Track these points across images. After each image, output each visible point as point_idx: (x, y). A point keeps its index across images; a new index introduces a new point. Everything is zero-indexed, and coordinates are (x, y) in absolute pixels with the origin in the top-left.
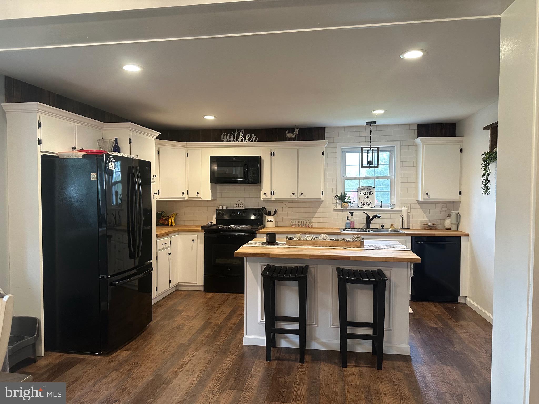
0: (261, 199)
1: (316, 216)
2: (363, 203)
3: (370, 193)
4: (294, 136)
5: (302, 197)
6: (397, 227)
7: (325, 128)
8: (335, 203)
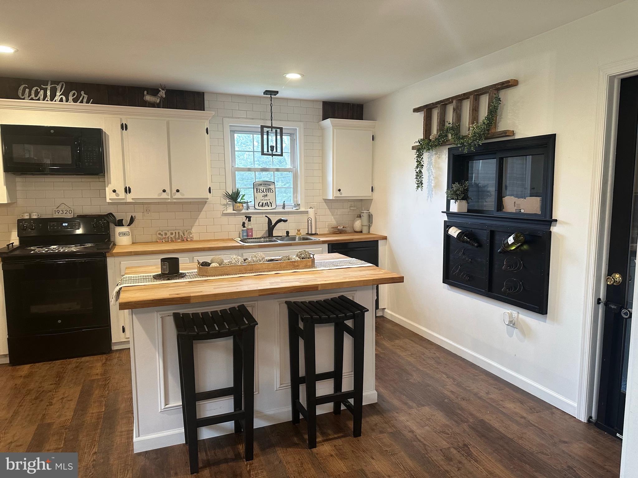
0: (108, 200)
1: (197, 224)
2: (261, 204)
3: (269, 190)
4: (158, 101)
5: (178, 195)
6: (304, 232)
7: (203, 93)
8: (224, 205)
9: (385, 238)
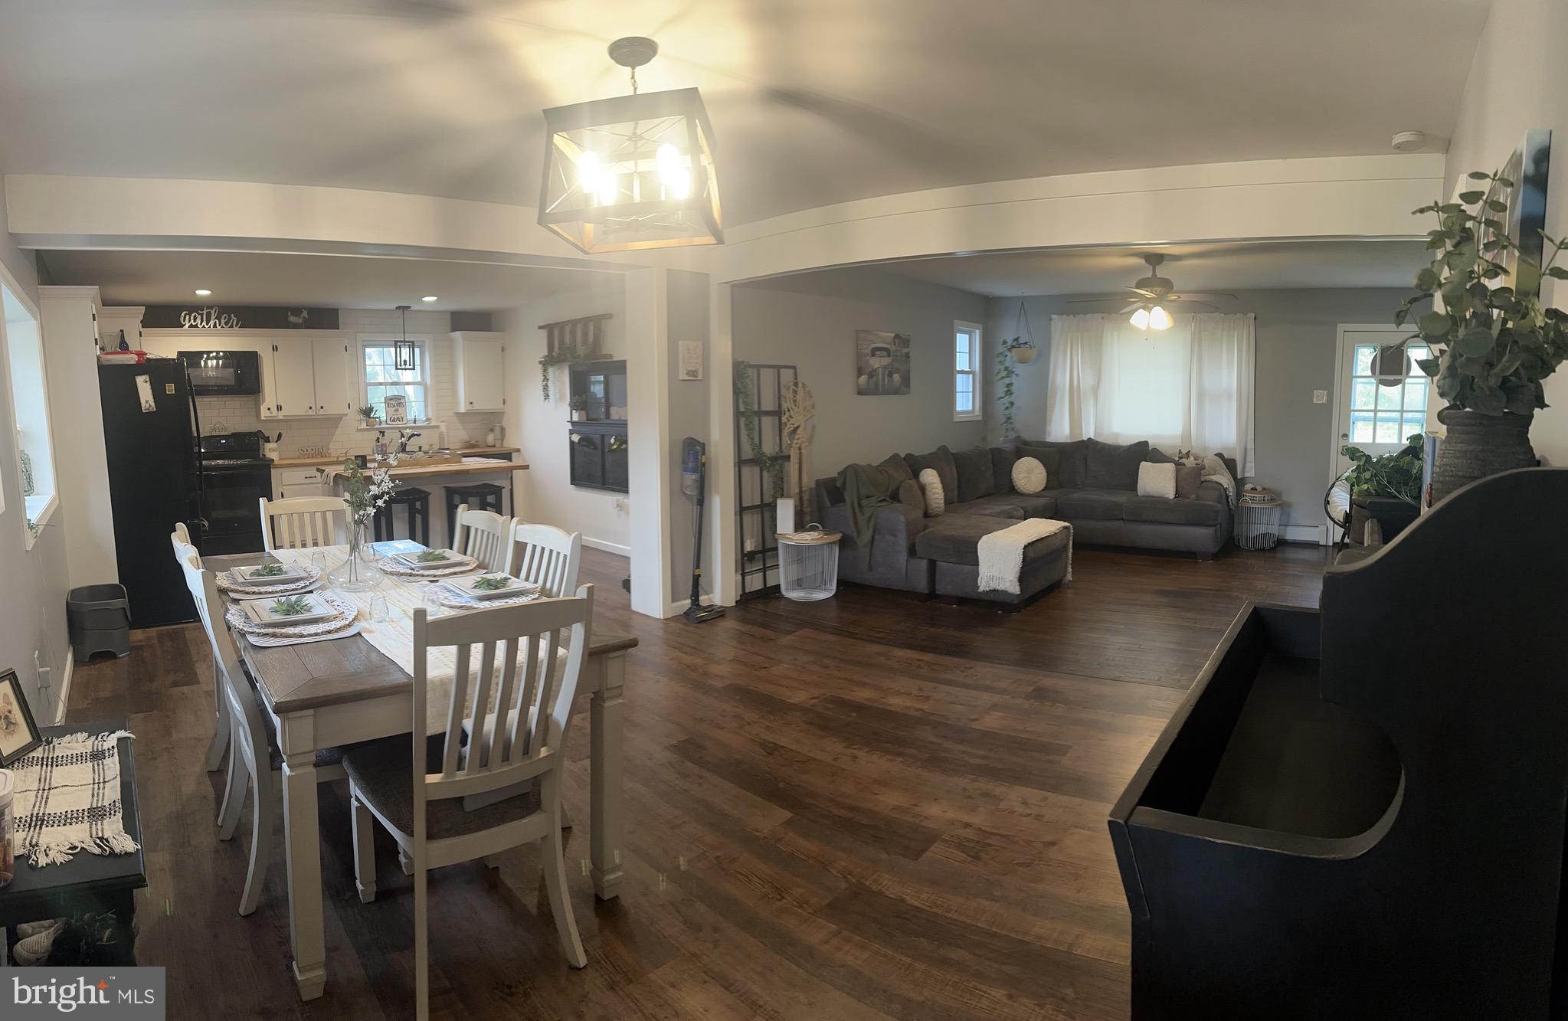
0: (262, 418)
1: (334, 439)
2: (393, 419)
3: (400, 404)
5: (321, 412)
6: (436, 447)
7: (338, 310)
8: (358, 420)
9: (518, 450)
